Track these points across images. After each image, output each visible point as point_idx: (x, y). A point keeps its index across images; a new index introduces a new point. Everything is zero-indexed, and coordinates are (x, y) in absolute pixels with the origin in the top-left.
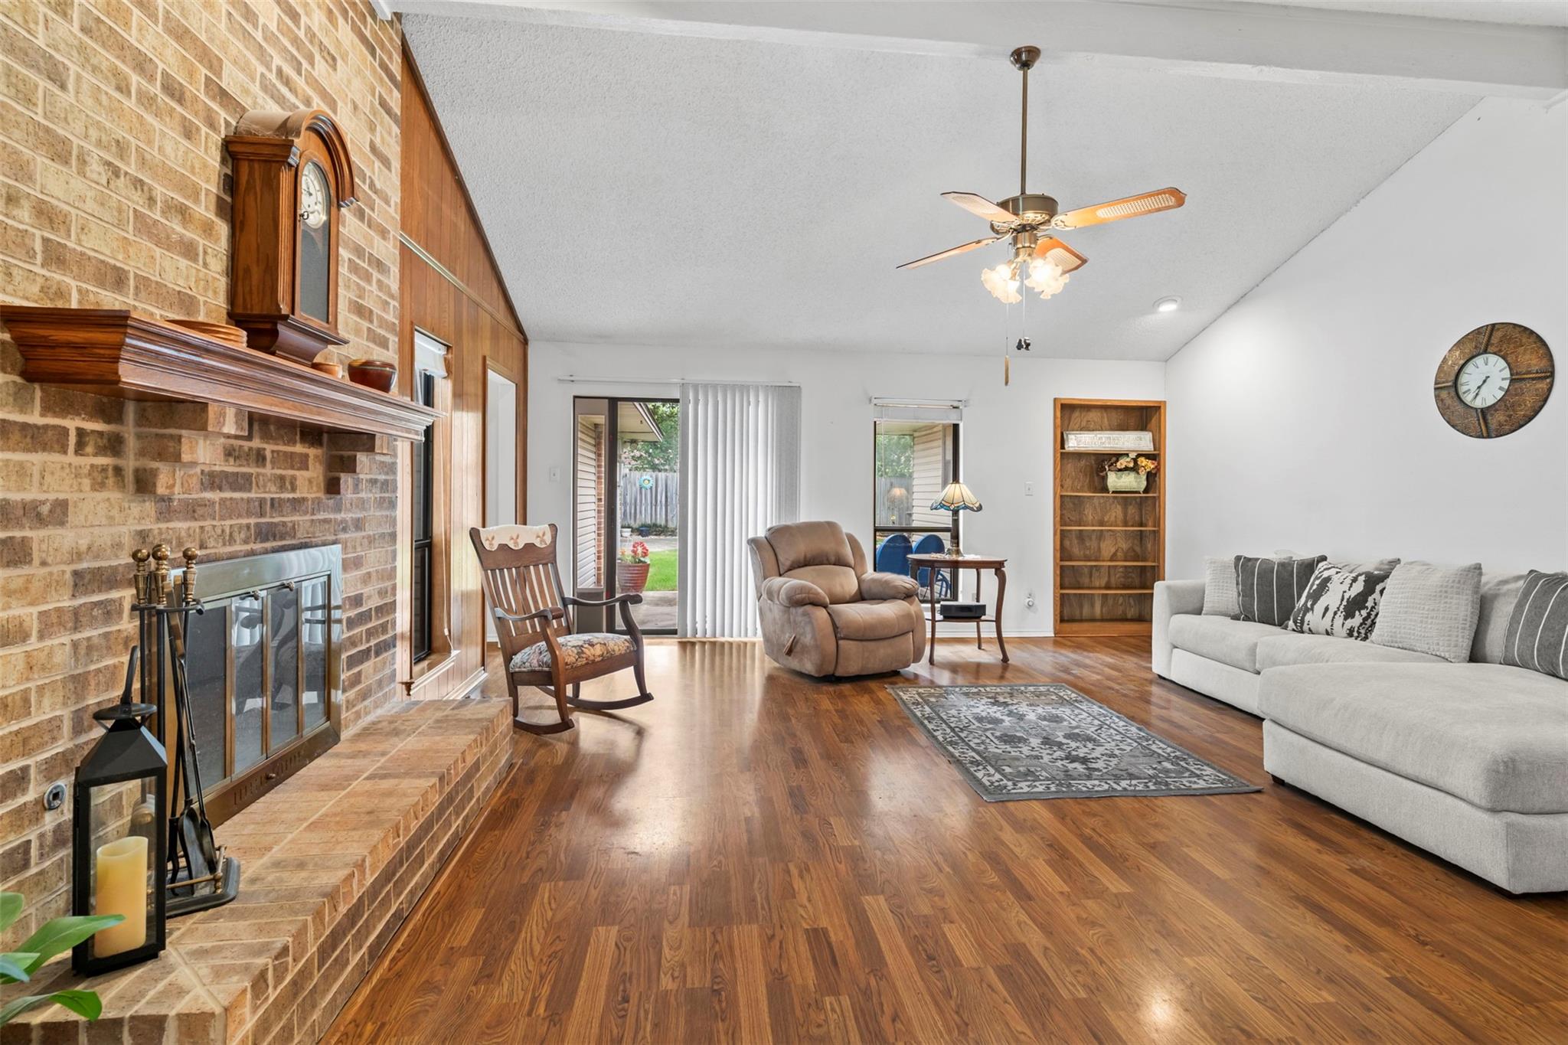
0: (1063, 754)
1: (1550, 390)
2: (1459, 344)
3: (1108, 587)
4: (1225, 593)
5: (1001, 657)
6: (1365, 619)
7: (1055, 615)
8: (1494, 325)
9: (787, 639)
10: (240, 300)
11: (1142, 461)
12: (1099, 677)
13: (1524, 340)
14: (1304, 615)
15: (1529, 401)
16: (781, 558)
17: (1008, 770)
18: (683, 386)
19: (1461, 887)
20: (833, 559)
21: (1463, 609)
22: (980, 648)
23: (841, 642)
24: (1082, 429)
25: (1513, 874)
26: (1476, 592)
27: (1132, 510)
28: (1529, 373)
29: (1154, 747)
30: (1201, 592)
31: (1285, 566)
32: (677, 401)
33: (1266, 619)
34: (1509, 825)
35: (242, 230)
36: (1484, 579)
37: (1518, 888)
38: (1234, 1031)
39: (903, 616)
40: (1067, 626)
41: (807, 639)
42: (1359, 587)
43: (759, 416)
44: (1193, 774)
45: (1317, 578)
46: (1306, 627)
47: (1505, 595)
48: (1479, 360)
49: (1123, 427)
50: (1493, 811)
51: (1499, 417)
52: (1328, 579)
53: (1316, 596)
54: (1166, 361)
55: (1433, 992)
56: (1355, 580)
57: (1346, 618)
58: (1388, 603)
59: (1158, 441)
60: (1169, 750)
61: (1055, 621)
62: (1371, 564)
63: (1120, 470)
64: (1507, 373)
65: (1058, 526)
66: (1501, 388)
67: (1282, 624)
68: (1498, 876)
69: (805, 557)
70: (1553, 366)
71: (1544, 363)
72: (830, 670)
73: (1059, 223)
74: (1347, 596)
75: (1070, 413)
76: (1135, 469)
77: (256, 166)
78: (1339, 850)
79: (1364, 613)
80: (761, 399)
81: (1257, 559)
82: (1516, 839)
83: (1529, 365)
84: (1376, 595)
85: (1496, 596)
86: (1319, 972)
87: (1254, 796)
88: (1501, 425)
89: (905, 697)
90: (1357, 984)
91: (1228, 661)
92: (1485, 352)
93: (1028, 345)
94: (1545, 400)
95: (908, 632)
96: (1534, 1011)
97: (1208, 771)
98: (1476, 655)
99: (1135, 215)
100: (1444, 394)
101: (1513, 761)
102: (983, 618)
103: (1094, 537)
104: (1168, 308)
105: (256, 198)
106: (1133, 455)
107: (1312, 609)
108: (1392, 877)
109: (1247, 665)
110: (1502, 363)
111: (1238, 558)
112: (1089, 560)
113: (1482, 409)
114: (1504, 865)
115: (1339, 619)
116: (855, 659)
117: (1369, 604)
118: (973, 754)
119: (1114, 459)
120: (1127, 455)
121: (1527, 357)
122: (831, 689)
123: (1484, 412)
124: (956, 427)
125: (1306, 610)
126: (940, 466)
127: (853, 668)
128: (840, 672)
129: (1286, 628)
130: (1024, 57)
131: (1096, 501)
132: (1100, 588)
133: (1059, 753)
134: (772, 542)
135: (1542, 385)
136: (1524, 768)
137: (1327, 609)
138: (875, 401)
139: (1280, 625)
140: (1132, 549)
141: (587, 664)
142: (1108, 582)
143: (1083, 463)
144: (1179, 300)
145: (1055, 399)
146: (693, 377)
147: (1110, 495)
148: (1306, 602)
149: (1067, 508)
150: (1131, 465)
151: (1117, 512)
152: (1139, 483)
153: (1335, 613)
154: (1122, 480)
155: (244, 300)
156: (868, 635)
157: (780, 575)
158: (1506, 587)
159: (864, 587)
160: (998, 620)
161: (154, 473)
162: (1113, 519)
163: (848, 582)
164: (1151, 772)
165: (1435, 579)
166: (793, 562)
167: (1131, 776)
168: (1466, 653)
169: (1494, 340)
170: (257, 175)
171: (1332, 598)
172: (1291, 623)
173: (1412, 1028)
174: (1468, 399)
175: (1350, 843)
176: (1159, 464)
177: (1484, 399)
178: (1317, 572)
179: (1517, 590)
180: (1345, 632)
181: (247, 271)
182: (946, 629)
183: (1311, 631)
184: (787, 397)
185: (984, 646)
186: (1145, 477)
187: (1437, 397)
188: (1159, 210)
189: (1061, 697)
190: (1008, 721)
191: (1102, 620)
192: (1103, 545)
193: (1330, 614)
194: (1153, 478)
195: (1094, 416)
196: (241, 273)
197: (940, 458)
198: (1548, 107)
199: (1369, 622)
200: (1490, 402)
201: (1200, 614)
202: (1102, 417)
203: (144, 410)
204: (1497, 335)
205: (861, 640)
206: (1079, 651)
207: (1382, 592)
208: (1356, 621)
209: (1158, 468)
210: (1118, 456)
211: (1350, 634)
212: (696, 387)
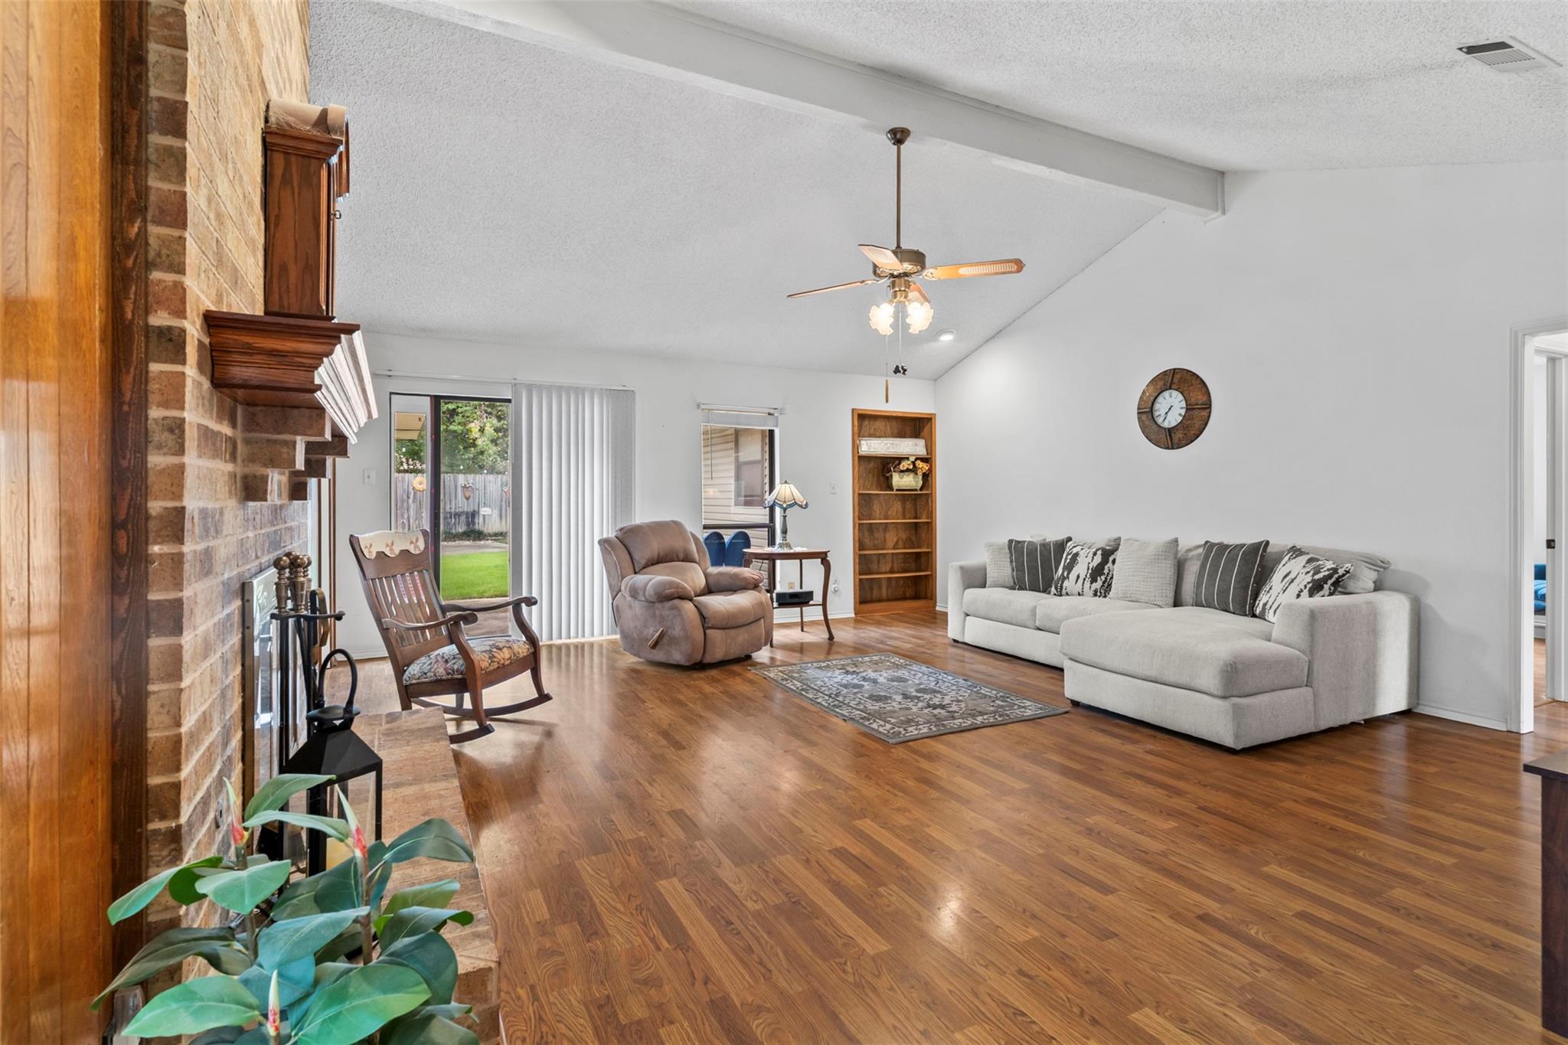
0: (925, 704)
1: (1209, 417)
2: (1154, 381)
3: (892, 572)
4: (1001, 569)
5: (827, 636)
6: (1104, 583)
7: (855, 598)
8: (1174, 369)
9: (653, 632)
10: (275, 297)
11: (919, 464)
12: (910, 645)
13: (1193, 382)
14: (1063, 582)
15: (1197, 424)
16: (636, 557)
17: (893, 721)
18: (515, 386)
19: (1208, 752)
20: (681, 556)
21: (1168, 571)
22: (802, 630)
23: (708, 631)
24: (871, 436)
25: (1237, 737)
26: (1176, 558)
27: (909, 505)
28: (1197, 404)
29: (982, 691)
30: (983, 571)
31: (1045, 546)
32: (509, 401)
33: (1034, 588)
34: (1234, 705)
35: (277, 225)
36: (1179, 548)
37: (1239, 747)
38: (1137, 852)
39: (757, 604)
40: (865, 607)
41: (677, 631)
42: (1098, 559)
43: (595, 417)
44: (1020, 707)
45: (1068, 554)
46: (1064, 591)
47: (1191, 559)
48: (1166, 394)
49: (901, 435)
50: (1224, 698)
51: (1179, 435)
52: (1077, 554)
53: (1069, 567)
54: (935, 380)
55: (1223, 811)
56: (1095, 554)
57: (1091, 583)
58: (1121, 570)
59: (930, 447)
60: (994, 692)
61: (855, 603)
62: (1102, 540)
63: (902, 471)
64: (1183, 404)
65: (857, 520)
66: (1180, 415)
67: (1046, 590)
68: (1229, 741)
69: (659, 555)
70: (1210, 401)
71: (1205, 399)
72: (698, 657)
73: (929, 274)
74: (1091, 567)
75: (865, 421)
76: (914, 470)
77: (293, 159)
78: (1135, 742)
79: (1103, 578)
80: (596, 401)
81: (1024, 542)
82: (1238, 713)
83: (1197, 399)
84: (1110, 564)
85: (1186, 560)
86: (1161, 812)
87: (1065, 715)
88: (1180, 440)
89: (772, 675)
90: (1183, 814)
91: (1014, 622)
92: (1170, 388)
93: (905, 370)
94: (1206, 424)
95: (759, 619)
96: (1273, 810)
97: (1028, 703)
98: (1177, 603)
99: (986, 274)
100: (1144, 417)
101: (1235, 663)
102: (811, 603)
103: (881, 529)
104: (947, 338)
105: (293, 193)
106: (912, 459)
107: (1068, 577)
108: (1169, 752)
109: (1030, 623)
110: (1180, 397)
111: (1011, 541)
112: (878, 549)
113: (1169, 429)
114: (1232, 732)
115: (1087, 584)
116: (721, 645)
117: (1106, 571)
118: (858, 712)
119: (897, 462)
120: (908, 459)
121: (1196, 393)
122: (702, 675)
123: (1170, 431)
124: (771, 432)
125: (1064, 578)
126: (733, 467)
127: (718, 653)
128: (708, 659)
129: (1049, 593)
130: (898, 136)
131: (881, 498)
132: (886, 573)
133: (920, 705)
134: (626, 541)
135: (1205, 413)
136: (1240, 667)
137: (1078, 577)
138: (702, 407)
139: (1044, 592)
140: (909, 539)
141: (498, 667)
142: (892, 568)
143: (872, 465)
144: (955, 332)
145: (853, 410)
146: (524, 377)
147: (894, 492)
148: (1063, 573)
149: (863, 503)
150: (911, 467)
151: (897, 506)
152: (917, 482)
153: (1084, 580)
154: (904, 479)
155: (281, 298)
156: (731, 623)
157: (636, 573)
158: (1191, 554)
159: (711, 580)
160: (824, 605)
161: (264, 479)
162: (895, 513)
163: (695, 577)
164: (992, 709)
165: (1151, 550)
166: (648, 560)
167: (982, 714)
168: (1171, 601)
169: (1175, 381)
170: (294, 169)
171: (1081, 569)
172: (1053, 589)
173: (1222, 830)
174: (1160, 421)
175: (1136, 736)
176: (931, 466)
177: (1170, 422)
178: (1067, 550)
179: (1200, 555)
180: (1091, 593)
181: (284, 268)
182: (781, 615)
183: (1067, 594)
184: (621, 401)
185: (805, 629)
186: (921, 477)
187: (1139, 419)
188: (1004, 273)
189: (894, 663)
190: (867, 686)
191: (888, 600)
192: (888, 536)
193: (1081, 580)
194: (927, 477)
195: (879, 424)
196: (276, 270)
197: (733, 459)
198: (1205, 222)
199: (1106, 585)
200: (1174, 424)
201: (984, 587)
202: (886, 426)
203: (254, 414)
204: (1177, 376)
205: (724, 629)
206: (883, 627)
207: (1114, 562)
208: (1098, 585)
209: (930, 470)
210: (900, 459)
211: (1095, 595)
212: (530, 388)
